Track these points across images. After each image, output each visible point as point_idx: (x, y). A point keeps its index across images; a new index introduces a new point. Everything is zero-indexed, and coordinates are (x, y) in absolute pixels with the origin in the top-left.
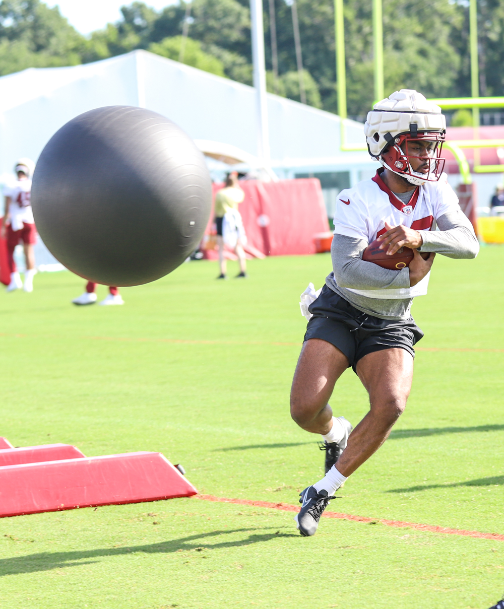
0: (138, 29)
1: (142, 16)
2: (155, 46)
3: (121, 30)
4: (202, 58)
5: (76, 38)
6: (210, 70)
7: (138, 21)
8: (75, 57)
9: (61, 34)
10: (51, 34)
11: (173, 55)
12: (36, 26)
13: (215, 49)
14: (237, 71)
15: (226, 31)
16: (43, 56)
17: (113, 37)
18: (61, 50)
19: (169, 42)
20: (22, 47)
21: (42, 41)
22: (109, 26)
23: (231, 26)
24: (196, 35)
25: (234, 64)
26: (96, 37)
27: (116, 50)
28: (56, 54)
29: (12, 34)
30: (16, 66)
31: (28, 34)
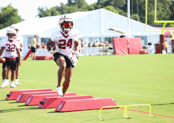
0: (101, 4)
1: (102, 1)
2: (104, 7)
3: (97, 4)
4: (114, 10)
5: (88, 5)
6: (116, 13)
7: (101, 2)
8: (87, 9)
9: (84, 5)
10: (82, 4)
11: (108, 9)
12: (79, 2)
13: (117, 9)
14: (122, 13)
15: (120, 5)
16: (80, 9)
17: (96, 5)
18: (84, 8)
19: (108, 7)
20: (75, 7)
21: (80, 6)
22: (95, 3)
23: (121, 4)
24: (114, 6)
25: (121, 12)
26: (91, 5)
27: (96, 8)
28: (83, 9)
29: (74, 4)
30: (74, 11)
31: (77, 4)
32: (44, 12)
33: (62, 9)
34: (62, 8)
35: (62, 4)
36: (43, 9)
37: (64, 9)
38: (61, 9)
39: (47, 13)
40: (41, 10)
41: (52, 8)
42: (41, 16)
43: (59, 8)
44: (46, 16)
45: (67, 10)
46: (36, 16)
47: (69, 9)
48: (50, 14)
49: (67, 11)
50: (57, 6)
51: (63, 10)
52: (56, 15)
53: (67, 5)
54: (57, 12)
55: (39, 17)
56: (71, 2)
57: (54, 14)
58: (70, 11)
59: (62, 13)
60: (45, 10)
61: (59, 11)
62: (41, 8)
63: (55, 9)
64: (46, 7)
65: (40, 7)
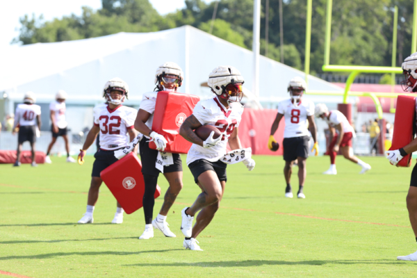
0: (195, 14)
1: (198, 6)
2: (204, 25)
3: (184, 13)
4: (232, 34)
5: (157, 16)
6: (234, 42)
7: (195, 9)
8: (155, 27)
9: (149, 14)
10: (142, 13)
11: (215, 32)
12: (134, 7)
13: (240, 29)
16: (136, 26)
17: (180, 17)
18: (148, 23)
19: (214, 23)
20: (124, 20)
21: (137, 17)
22: (177, 10)
24: (229, 20)
25: (251, 38)
26: (170, 17)
27: (179, 24)
28: (145, 25)
29: (119, 12)
30: (119, 29)
31: (129, 12)
32: (37, 30)
33: (87, 24)
34: (88, 20)
35: (85, 10)
36: (33, 22)
37: (94, 25)
38: (82, 22)
39: (45, 35)
40: (29, 25)
41: (56, 21)
42: (26, 41)
43: (78, 19)
44: (43, 40)
45: (101, 27)
46: (14, 40)
47: (107, 25)
48: (52, 36)
49: (99, 31)
50: (73, 16)
51: (91, 27)
52: (69, 39)
53: (100, 12)
54: (71, 32)
55: (21, 43)
56: (111, 5)
57: (62, 37)
58: (109, 29)
59: (87, 36)
60: (38, 25)
61: (77, 29)
62: (30, 19)
63: (66, 23)
64: (41, 17)
65: (26, 17)
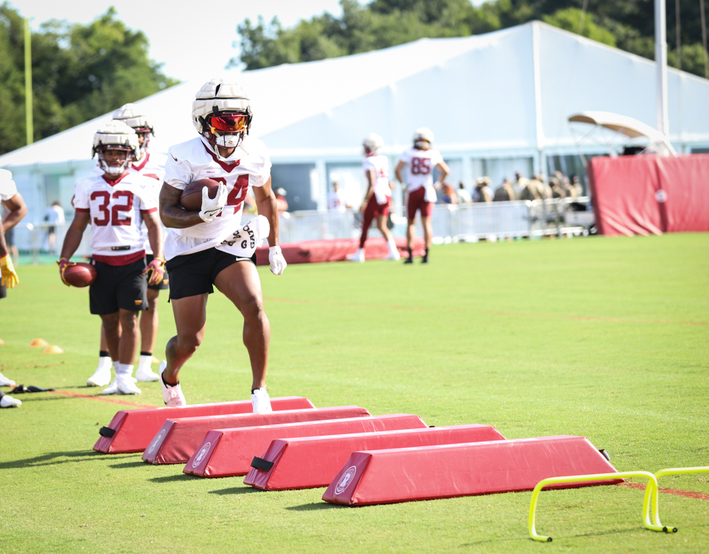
2: (546, 17)
4: (593, 28)
5: (470, 8)
6: (603, 41)
8: (465, 28)
9: (453, 4)
10: (443, 5)
11: (566, 26)
13: (607, 21)
14: (630, 43)
15: (620, 4)
17: (506, 7)
18: (453, 22)
19: (562, 14)
20: (412, 19)
21: (434, 10)
25: (627, 36)
26: (486, 7)
27: (508, 21)
28: (448, 25)
29: (404, 4)
30: (406, 37)
32: (266, 43)
33: (351, 28)
34: (352, 22)
36: (260, 29)
37: (362, 29)
38: (343, 27)
39: (282, 50)
40: (253, 35)
41: (304, 24)
42: (252, 64)
43: (336, 22)
44: (279, 60)
45: (374, 32)
46: (232, 61)
47: (384, 29)
48: (293, 53)
49: (372, 38)
50: (327, 16)
51: (357, 33)
52: (322, 57)
53: (373, 8)
54: (325, 43)
55: (243, 66)
57: (312, 51)
58: (389, 36)
59: (352, 49)
60: (269, 33)
61: (335, 38)
62: (254, 25)
63: (319, 28)
64: (274, 22)
65: (247, 22)
